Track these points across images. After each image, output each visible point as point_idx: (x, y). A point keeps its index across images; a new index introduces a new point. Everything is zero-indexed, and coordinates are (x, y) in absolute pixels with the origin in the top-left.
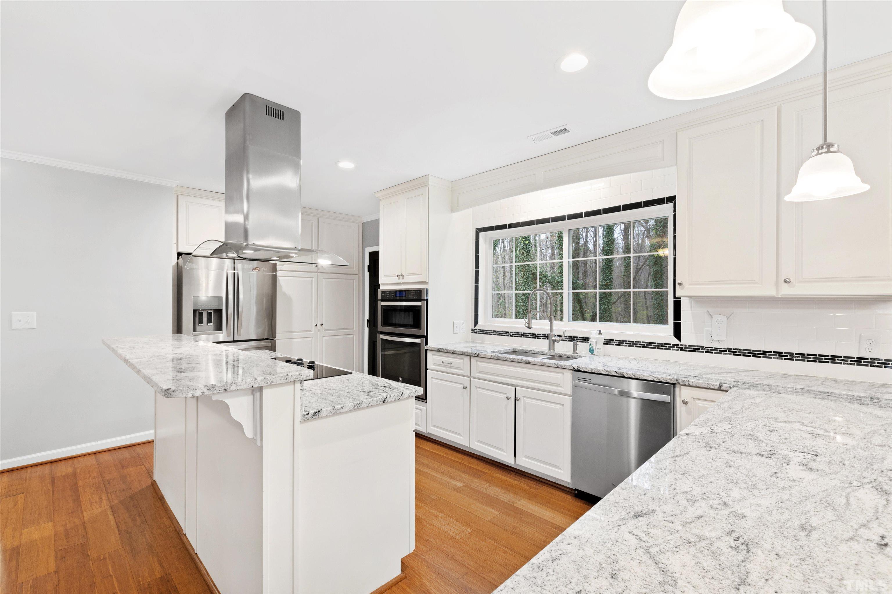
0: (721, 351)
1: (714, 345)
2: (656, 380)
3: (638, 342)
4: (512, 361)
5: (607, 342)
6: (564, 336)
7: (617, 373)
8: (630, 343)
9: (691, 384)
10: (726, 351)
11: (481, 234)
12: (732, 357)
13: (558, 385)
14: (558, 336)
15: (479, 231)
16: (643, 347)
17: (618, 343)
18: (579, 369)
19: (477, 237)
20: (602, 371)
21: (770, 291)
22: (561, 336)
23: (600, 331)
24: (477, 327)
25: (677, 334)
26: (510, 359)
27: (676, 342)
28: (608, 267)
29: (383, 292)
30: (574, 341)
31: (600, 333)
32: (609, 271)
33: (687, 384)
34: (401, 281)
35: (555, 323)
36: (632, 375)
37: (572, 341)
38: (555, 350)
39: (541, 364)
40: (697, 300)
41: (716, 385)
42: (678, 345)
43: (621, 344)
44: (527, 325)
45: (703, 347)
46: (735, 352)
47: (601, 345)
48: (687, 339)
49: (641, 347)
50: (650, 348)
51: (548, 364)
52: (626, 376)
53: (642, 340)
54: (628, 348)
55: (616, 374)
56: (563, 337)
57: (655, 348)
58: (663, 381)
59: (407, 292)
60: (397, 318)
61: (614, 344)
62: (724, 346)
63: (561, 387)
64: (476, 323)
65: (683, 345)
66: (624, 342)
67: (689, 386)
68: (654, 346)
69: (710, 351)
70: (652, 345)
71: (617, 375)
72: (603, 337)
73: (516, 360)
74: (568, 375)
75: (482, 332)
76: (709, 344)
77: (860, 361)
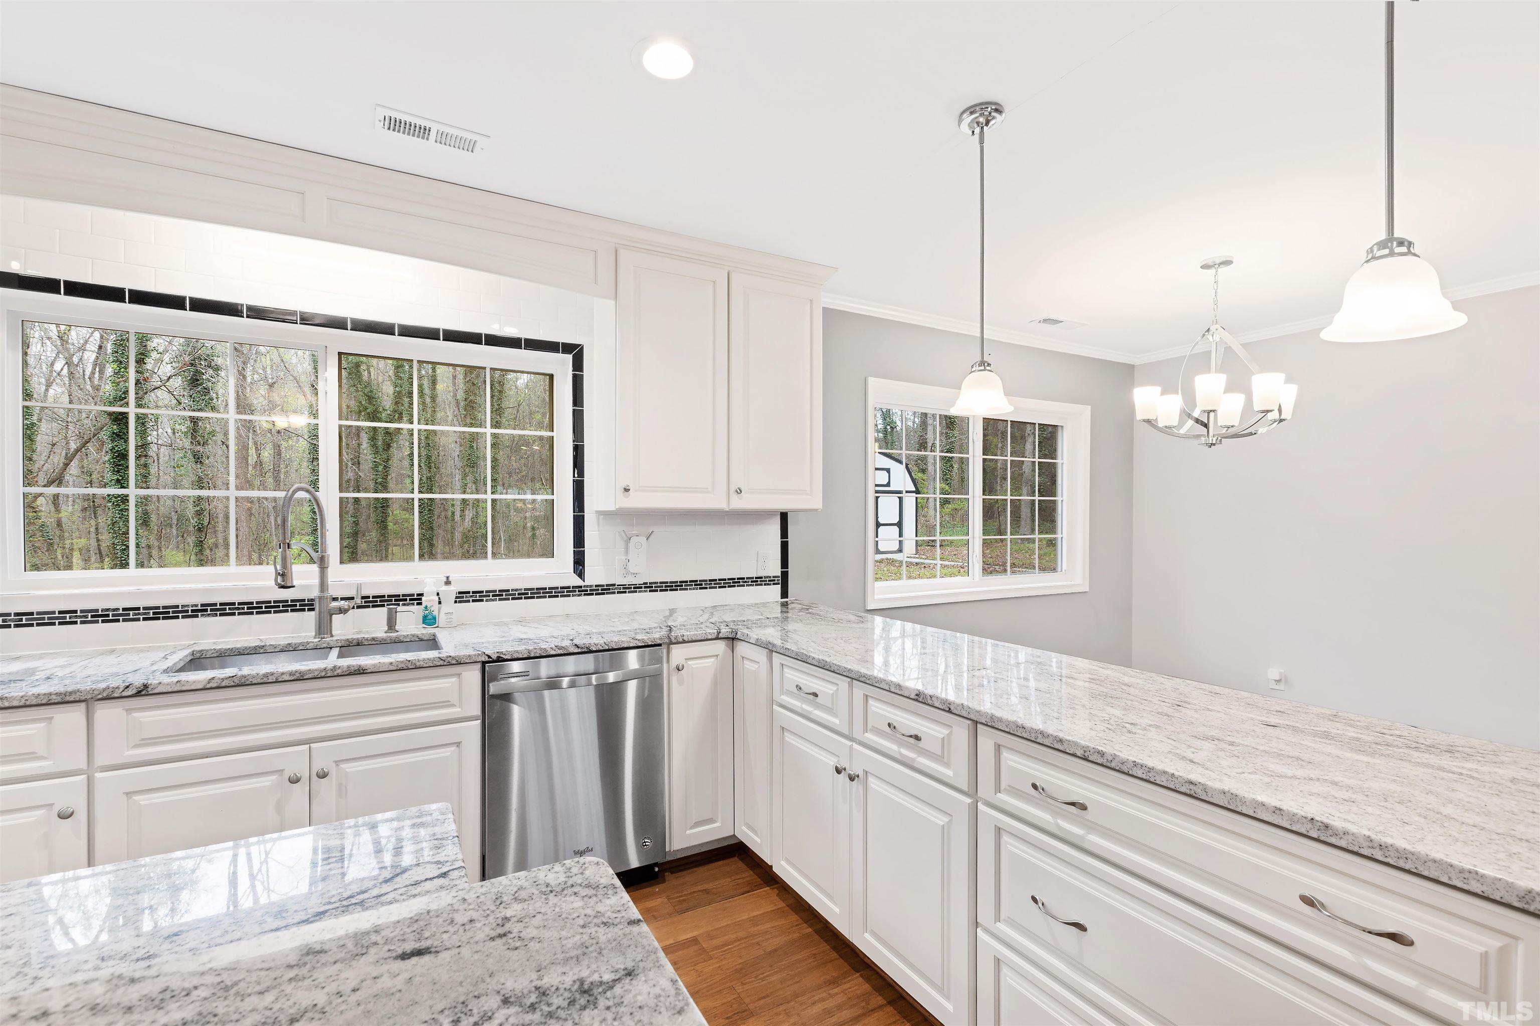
0: (636, 588)
1: (627, 581)
2: (640, 644)
3: (516, 590)
4: (300, 678)
5: (462, 597)
6: (360, 597)
7: (578, 647)
8: (502, 595)
9: (686, 639)
10: (641, 588)
13: (447, 704)
14: (342, 599)
16: (525, 598)
17: (479, 596)
18: (502, 656)
20: (549, 650)
22: (352, 598)
23: (448, 578)
25: (580, 569)
26: (291, 674)
27: (577, 582)
30: (388, 605)
31: (448, 582)
33: (681, 640)
36: (603, 645)
37: (383, 606)
38: (334, 633)
39: (400, 666)
41: (714, 633)
42: (581, 587)
43: (485, 599)
44: (279, 579)
45: (614, 585)
46: (651, 587)
47: (451, 606)
48: (594, 575)
49: (521, 598)
50: (538, 597)
51: (422, 663)
52: (594, 649)
53: (522, 585)
54: (498, 604)
55: (576, 650)
56: (358, 601)
57: (545, 597)
58: (650, 643)
61: (471, 599)
62: (638, 581)
63: (453, 705)
65: (587, 586)
66: (491, 594)
67: (684, 642)
68: (543, 593)
69: (623, 589)
70: (540, 593)
71: (580, 650)
72: (454, 589)
73: (316, 673)
76: (619, 581)
77: (757, 581)
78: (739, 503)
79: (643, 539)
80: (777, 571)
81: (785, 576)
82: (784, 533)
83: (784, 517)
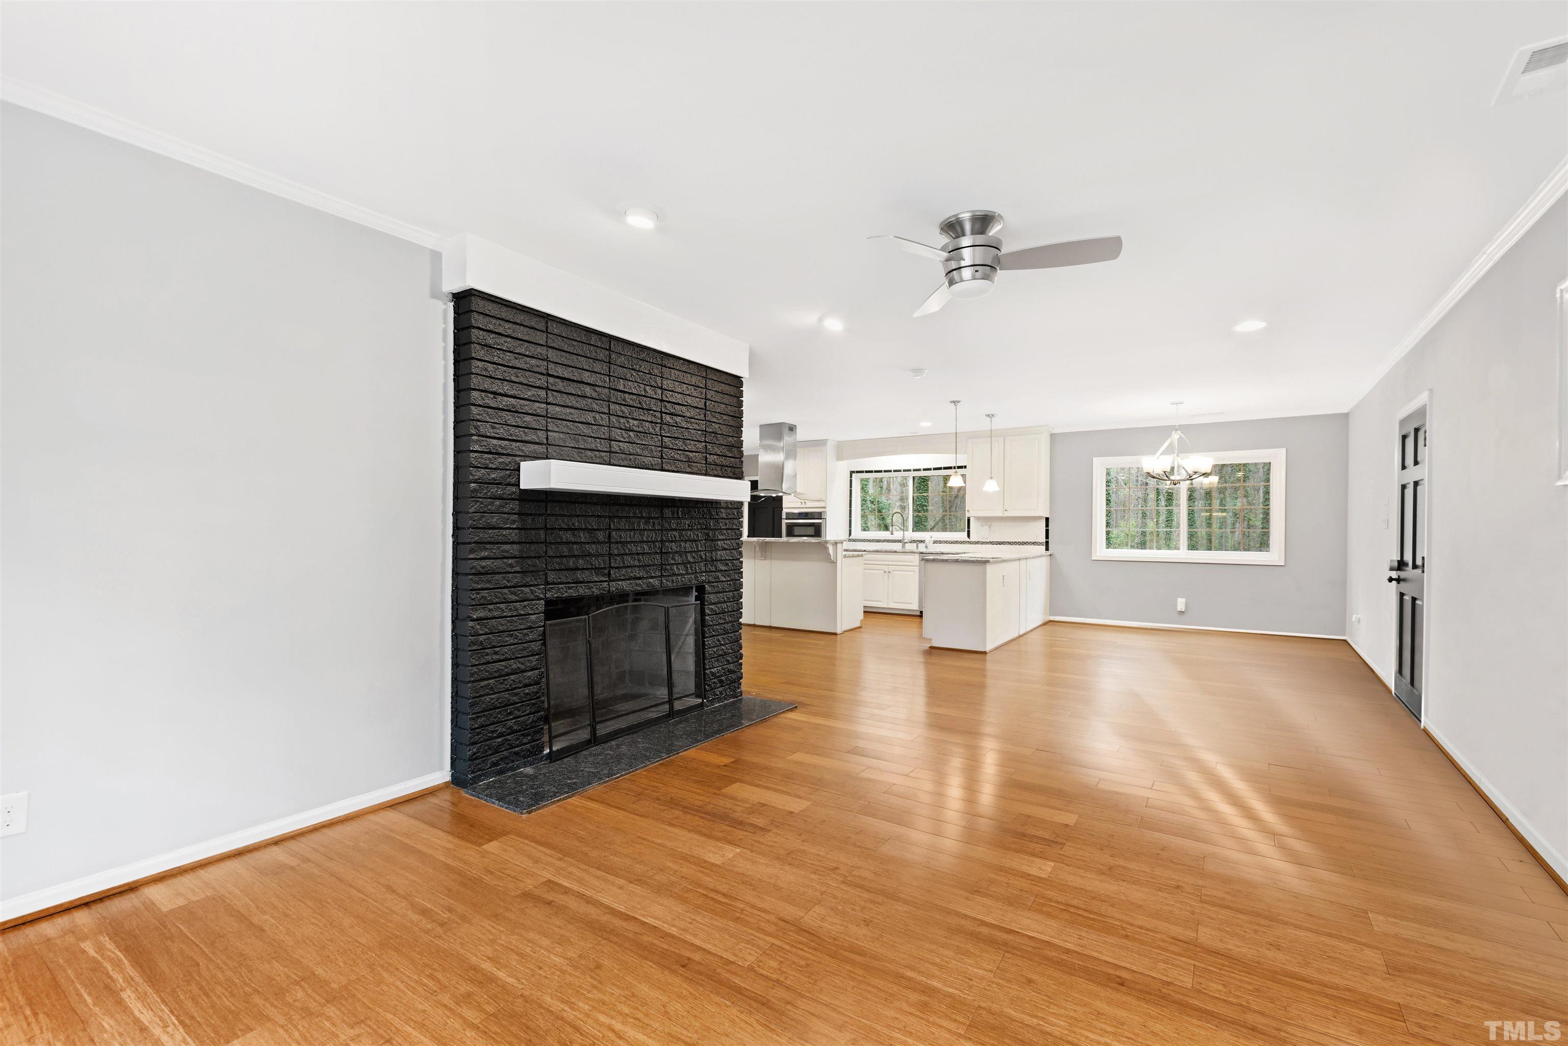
0: (987, 543)
1: (984, 541)
3: (950, 541)
6: (909, 540)
8: (947, 542)
10: (989, 543)
11: (853, 474)
12: (991, 545)
13: (911, 562)
15: (852, 473)
16: (954, 543)
17: (940, 542)
19: (851, 476)
21: (1000, 514)
22: (907, 541)
23: (930, 537)
24: (851, 538)
25: (969, 536)
27: (968, 540)
28: (924, 482)
29: (787, 513)
30: (916, 541)
32: (924, 487)
34: (803, 506)
35: (905, 532)
40: (978, 519)
42: (968, 542)
43: (942, 543)
44: (887, 535)
45: (979, 541)
46: (992, 543)
47: (931, 544)
48: (973, 537)
49: (952, 543)
50: (957, 544)
53: (952, 540)
54: (945, 545)
59: (812, 513)
60: (797, 531)
62: (988, 541)
63: (913, 562)
64: (850, 534)
65: (971, 542)
66: (944, 542)
68: (959, 543)
69: (983, 543)
72: (932, 539)
74: (917, 556)
75: (854, 540)
76: (981, 540)
77: (1034, 543)
78: (1006, 514)
79: (988, 527)
80: (1044, 540)
81: (1047, 543)
82: (1047, 525)
83: (1047, 519)
